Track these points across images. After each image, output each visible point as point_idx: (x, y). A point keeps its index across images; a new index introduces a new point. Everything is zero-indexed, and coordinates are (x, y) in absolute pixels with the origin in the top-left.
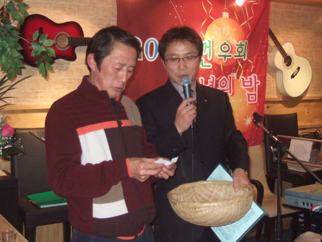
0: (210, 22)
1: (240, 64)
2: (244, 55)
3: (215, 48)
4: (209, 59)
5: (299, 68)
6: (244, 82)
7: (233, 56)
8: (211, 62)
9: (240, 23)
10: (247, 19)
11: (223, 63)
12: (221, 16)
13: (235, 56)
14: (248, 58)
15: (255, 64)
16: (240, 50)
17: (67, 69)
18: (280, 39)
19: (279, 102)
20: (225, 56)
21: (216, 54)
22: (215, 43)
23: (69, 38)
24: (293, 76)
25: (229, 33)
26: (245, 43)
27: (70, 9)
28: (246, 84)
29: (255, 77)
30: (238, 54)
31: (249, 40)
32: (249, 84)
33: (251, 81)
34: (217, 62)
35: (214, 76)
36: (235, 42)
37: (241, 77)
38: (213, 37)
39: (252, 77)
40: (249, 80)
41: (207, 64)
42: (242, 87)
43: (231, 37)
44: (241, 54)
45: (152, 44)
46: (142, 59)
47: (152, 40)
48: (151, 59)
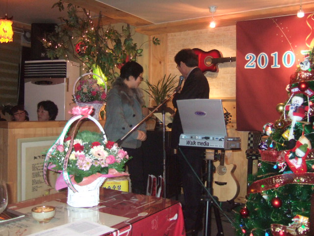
23: (212, 59)
27: (218, 43)
45: (263, 57)
46: (255, 68)
47: (263, 54)
48: (262, 67)
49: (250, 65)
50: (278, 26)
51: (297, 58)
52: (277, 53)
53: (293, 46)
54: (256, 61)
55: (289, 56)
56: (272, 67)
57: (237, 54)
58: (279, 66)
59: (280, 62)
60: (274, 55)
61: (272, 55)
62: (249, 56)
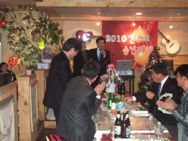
0: (134, 30)
1: (146, 43)
2: (148, 40)
3: (136, 38)
4: (134, 41)
5: (173, 44)
6: (148, 48)
7: (143, 40)
8: (134, 42)
9: (146, 29)
10: (148, 28)
11: (139, 42)
12: (138, 28)
13: (144, 40)
14: (150, 41)
15: (152, 43)
16: (146, 38)
17: (90, 44)
18: (164, 34)
19: (166, 55)
20: (140, 40)
21: (136, 40)
22: (136, 36)
24: (170, 47)
25: (141, 33)
26: (148, 36)
28: (148, 49)
29: (152, 47)
30: (145, 39)
31: (150, 35)
32: (149, 49)
33: (150, 48)
34: (137, 42)
35: (136, 46)
36: (144, 36)
37: (147, 47)
38: (135, 34)
39: (151, 46)
40: (149, 47)
41: (133, 43)
42: (147, 50)
43: (142, 34)
44: (146, 39)
45: (113, 37)
46: (110, 41)
47: (113, 36)
48: (113, 41)
49: (108, 40)
50: (120, 25)
51: (127, 38)
52: (119, 36)
53: (126, 33)
54: (110, 39)
55: (124, 38)
56: (117, 41)
57: (102, 35)
58: (120, 41)
59: (120, 40)
60: (118, 36)
61: (117, 36)
62: (108, 36)
